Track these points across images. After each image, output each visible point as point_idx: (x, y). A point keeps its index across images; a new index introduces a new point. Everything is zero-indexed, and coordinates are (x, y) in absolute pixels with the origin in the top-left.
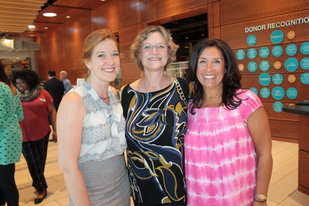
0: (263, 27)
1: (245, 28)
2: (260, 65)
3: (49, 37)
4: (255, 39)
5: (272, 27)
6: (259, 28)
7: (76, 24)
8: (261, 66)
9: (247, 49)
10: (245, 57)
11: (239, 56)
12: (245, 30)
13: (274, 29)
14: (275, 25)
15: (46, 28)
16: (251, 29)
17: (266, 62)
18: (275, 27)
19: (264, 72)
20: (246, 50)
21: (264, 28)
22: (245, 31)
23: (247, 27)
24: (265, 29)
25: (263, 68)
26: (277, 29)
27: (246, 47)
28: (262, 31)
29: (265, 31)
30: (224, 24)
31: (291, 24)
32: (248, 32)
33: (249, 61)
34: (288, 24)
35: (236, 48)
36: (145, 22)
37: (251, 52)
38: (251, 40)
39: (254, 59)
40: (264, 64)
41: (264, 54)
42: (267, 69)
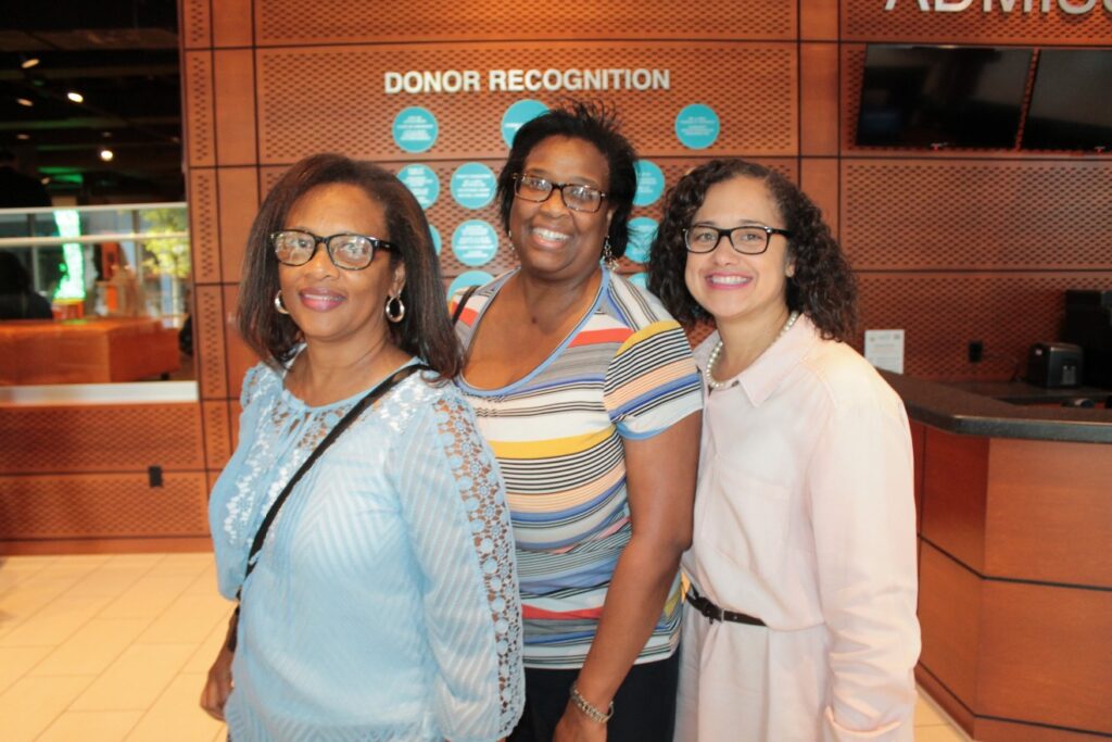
0: (467, 82)
1: (383, 72)
2: (453, 239)
4: (430, 126)
5: (507, 85)
6: (452, 81)
8: (456, 244)
12: (383, 80)
13: (516, 96)
14: (520, 80)
16: (413, 82)
17: (479, 227)
18: (520, 88)
19: (469, 268)
21: (471, 86)
22: (383, 87)
23: (390, 69)
24: (477, 87)
25: (466, 252)
26: (527, 96)
27: (386, 156)
28: (465, 97)
29: (477, 97)
30: (269, 42)
31: (583, 84)
32: (396, 95)
34: (572, 83)
37: (412, 182)
38: (414, 129)
40: (474, 237)
41: (473, 193)
42: (486, 255)
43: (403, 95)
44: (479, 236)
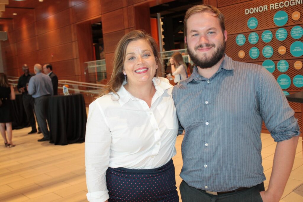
0: (264, 8)
1: (245, 9)
2: (263, 51)
3: (19, 25)
4: (256, 22)
5: (274, 8)
6: (261, 9)
7: (51, 9)
8: (263, 52)
9: (248, 33)
10: (246, 43)
11: (239, 41)
12: (245, 11)
13: (277, 10)
14: (278, 5)
15: (14, 14)
16: (252, 11)
17: (269, 47)
18: (278, 8)
19: (267, 59)
20: (247, 35)
21: (266, 9)
22: (245, 13)
23: (247, 8)
24: (267, 10)
25: (266, 54)
26: (280, 10)
27: (247, 31)
28: (264, 13)
29: (267, 12)
30: (220, 6)
31: (295, 3)
32: (248, 15)
33: (250, 46)
34: (292, 4)
35: (236, 32)
36: (132, 6)
37: (252, 37)
38: (252, 23)
39: (256, 44)
40: (267, 50)
41: (267, 38)
42: (271, 55)
43: (249, 14)
44: (269, 50)
